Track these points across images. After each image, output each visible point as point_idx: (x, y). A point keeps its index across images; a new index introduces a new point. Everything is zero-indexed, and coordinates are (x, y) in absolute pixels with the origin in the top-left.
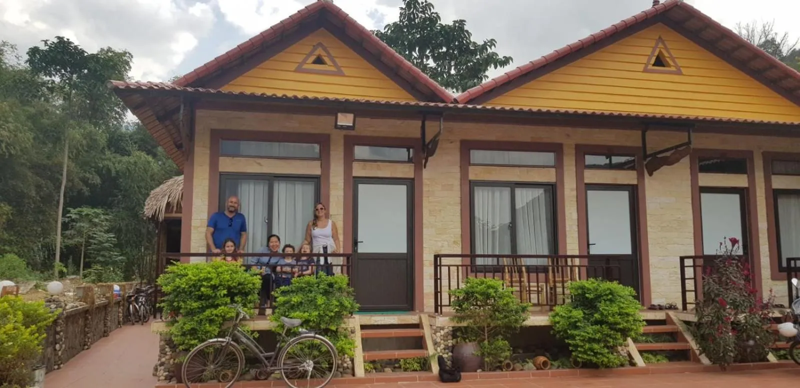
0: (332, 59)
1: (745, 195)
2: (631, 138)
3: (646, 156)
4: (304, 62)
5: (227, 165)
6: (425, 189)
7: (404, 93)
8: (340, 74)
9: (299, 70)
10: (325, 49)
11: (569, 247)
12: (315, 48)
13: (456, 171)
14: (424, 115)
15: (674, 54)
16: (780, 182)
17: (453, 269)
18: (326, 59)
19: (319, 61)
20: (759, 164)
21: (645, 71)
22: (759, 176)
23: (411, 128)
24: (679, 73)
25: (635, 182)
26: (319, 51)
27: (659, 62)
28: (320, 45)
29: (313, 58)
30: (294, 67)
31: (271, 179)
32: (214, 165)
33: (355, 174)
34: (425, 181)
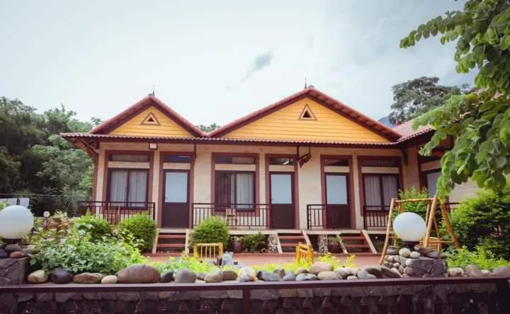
0: (156, 119)
1: (348, 177)
2: (293, 151)
3: (298, 159)
4: (144, 121)
5: (111, 165)
6: (195, 174)
7: (188, 133)
8: (159, 125)
9: (142, 124)
10: (153, 115)
11: (261, 200)
12: (149, 114)
13: (209, 166)
14: (195, 142)
15: (314, 111)
16: (365, 170)
17: (206, 210)
18: (154, 119)
19: (151, 120)
20: (355, 161)
21: (300, 119)
22: (355, 167)
23: (190, 148)
24: (316, 120)
25: (293, 171)
26: (151, 116)
27: (307, 115)
28: (151, 113)
29: (148, 119)
30: (140, 123)
31: (129, 171)
32: (106, 164)
33: (164, 168)
34: (195, 171)
